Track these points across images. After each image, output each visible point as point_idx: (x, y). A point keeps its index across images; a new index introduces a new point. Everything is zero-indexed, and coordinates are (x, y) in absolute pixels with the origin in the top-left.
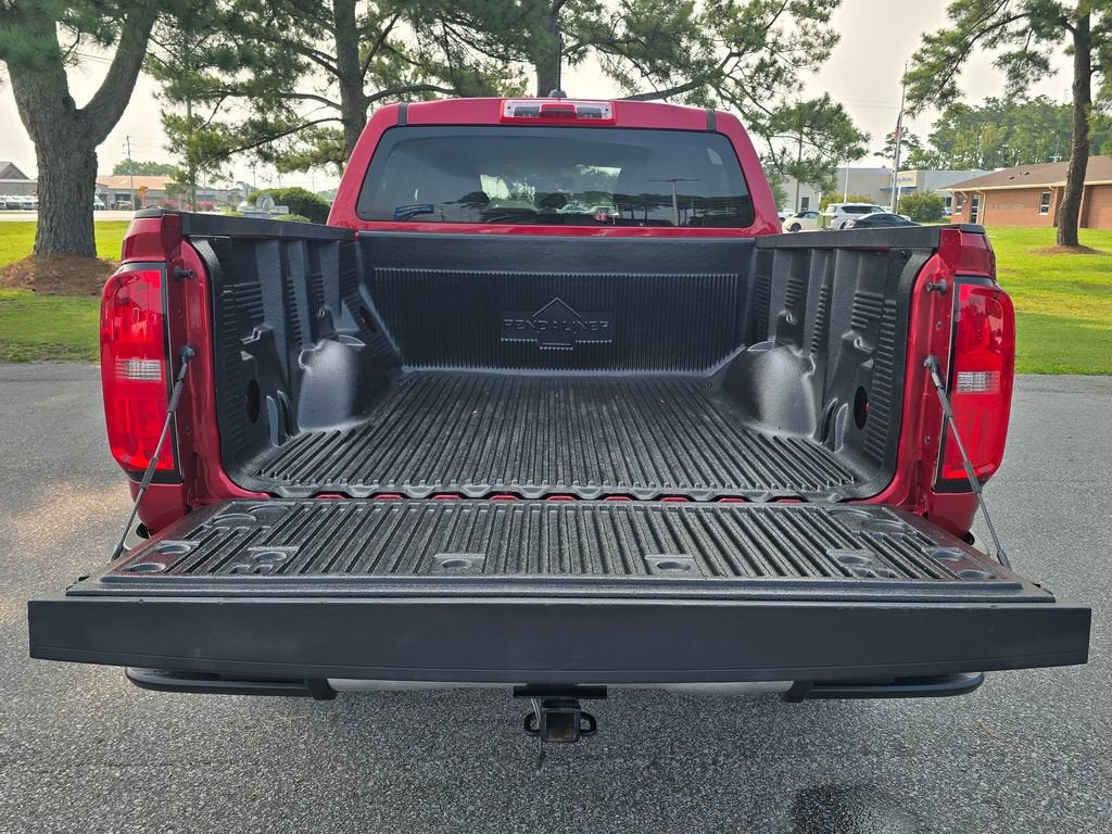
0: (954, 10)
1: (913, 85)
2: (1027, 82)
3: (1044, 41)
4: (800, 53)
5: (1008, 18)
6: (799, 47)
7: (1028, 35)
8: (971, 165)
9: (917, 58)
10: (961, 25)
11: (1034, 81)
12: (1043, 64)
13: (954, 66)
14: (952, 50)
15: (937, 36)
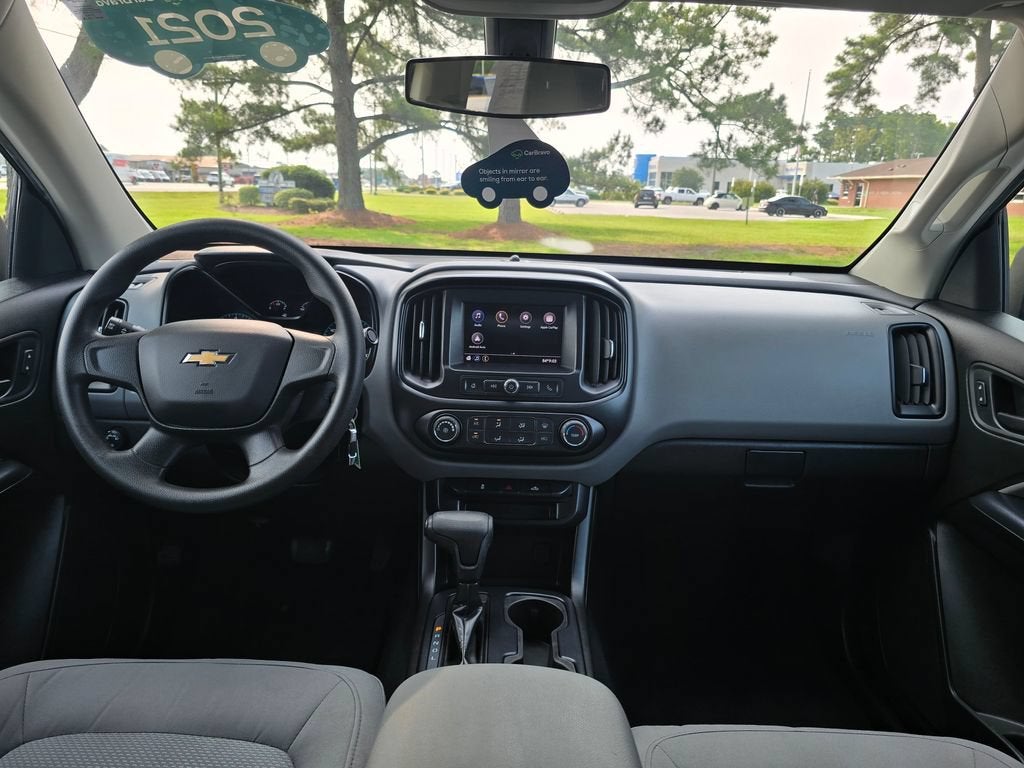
0: (876, 18)
1: (835, 84)
2: (938, 84)
3: (955, 46)
4: (742, 50)
5: (921, 25)
6: (740, 45)
7: (940, 39)
8: (846, 160)
9: (841, 59)
10: (881, 31)
11: (944, 82)
12: (954, 68)
13: (872, 67)
14: (870, 52)
15: (858, 40)
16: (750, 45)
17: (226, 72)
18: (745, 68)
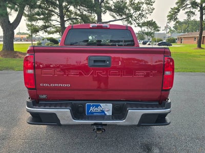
0: (177, 3)
1: (169, 17)
2: (191, 17)
3: (194, 9)
5: (187, 5)
7: (191, 8)
8: (181, 32)
9: (170, 12)
10: (178, 6)
13: (177, 14)
15: (173, 8)
16: (149, 10)
17: (36, 18)
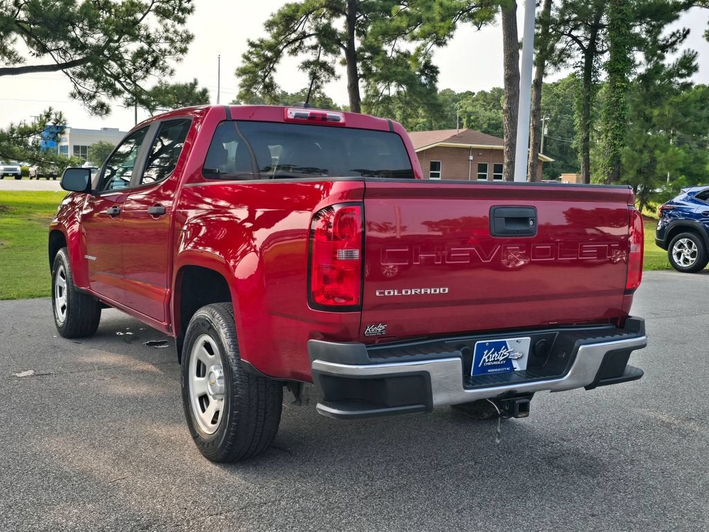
0: (270, 25)
1: (244, 77)
2: (322, 82)
3: (330, 55)
4: (165, 46)
5: (304, 35)
6: (162, 40)
7: (319, 49)
9: (247, 58)
10: (275, 37)
11: (326, 82)
12: (331, 71)
13: (271, 66)
14: (269, 54)
15: (258, 42)
16: (172, 41)
18: (170, 61)
